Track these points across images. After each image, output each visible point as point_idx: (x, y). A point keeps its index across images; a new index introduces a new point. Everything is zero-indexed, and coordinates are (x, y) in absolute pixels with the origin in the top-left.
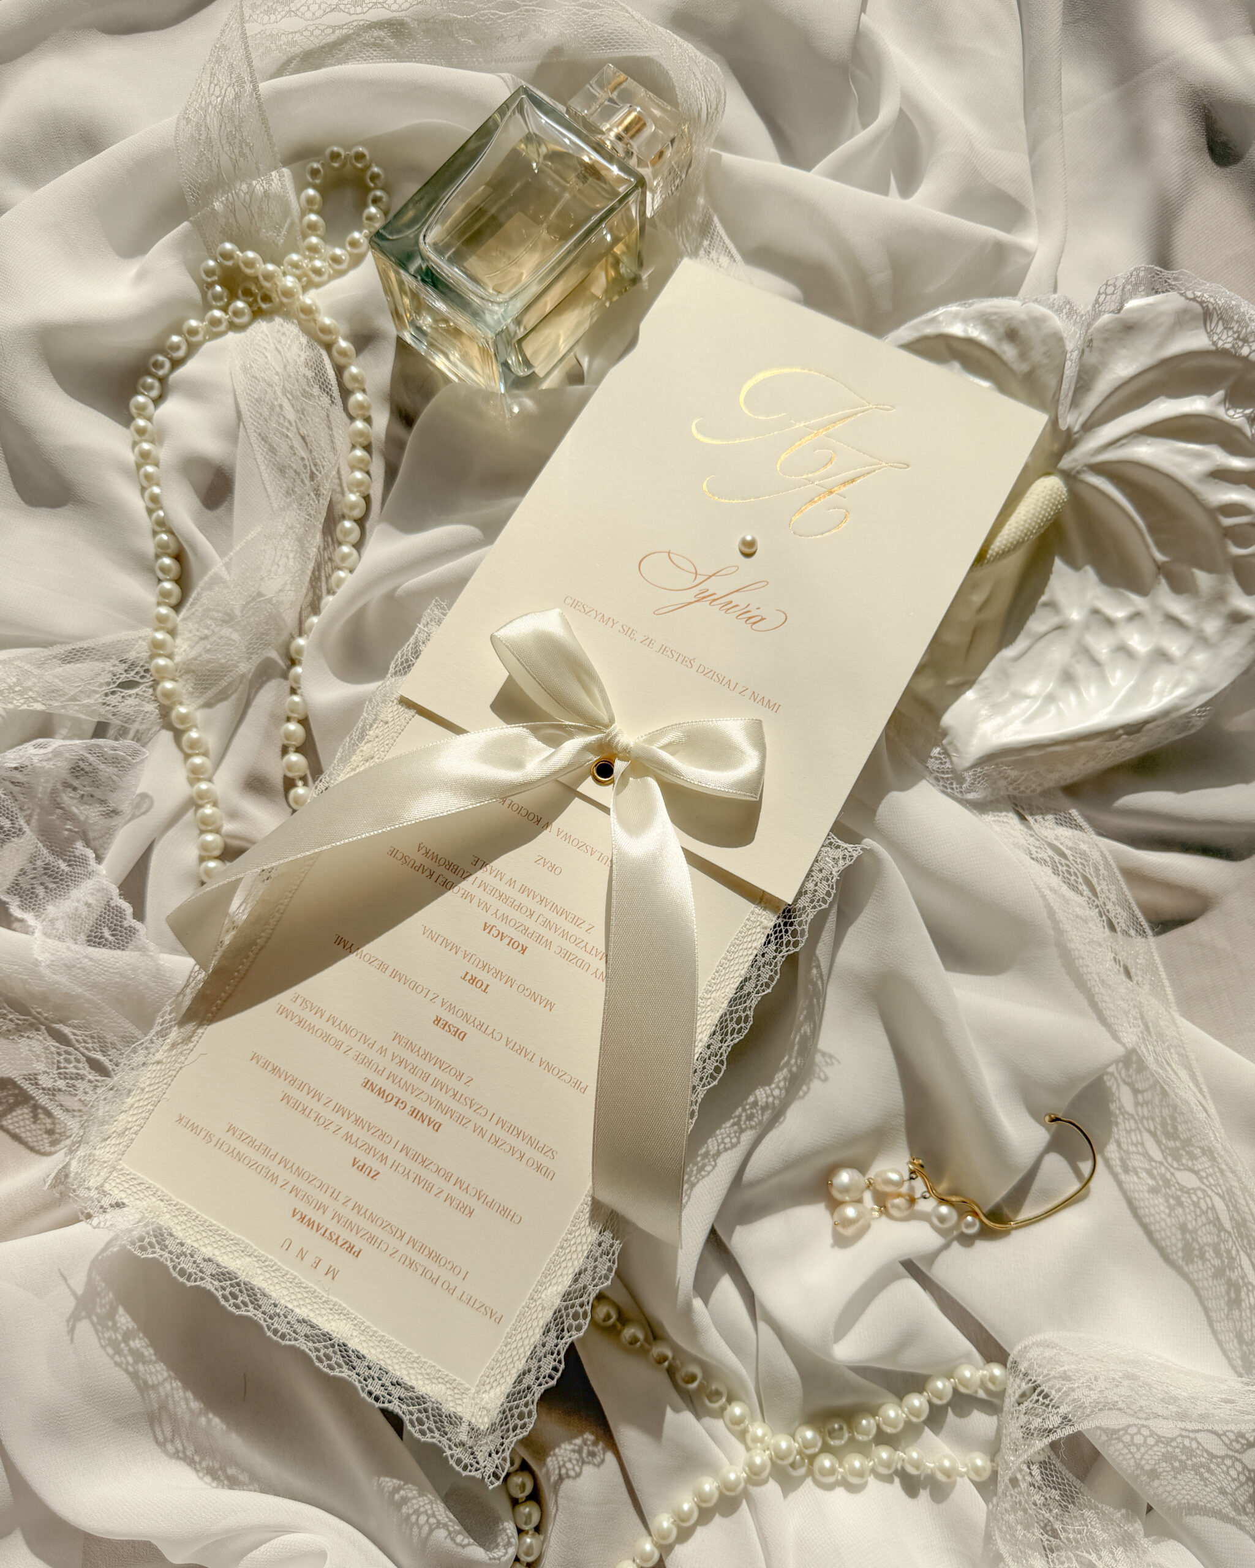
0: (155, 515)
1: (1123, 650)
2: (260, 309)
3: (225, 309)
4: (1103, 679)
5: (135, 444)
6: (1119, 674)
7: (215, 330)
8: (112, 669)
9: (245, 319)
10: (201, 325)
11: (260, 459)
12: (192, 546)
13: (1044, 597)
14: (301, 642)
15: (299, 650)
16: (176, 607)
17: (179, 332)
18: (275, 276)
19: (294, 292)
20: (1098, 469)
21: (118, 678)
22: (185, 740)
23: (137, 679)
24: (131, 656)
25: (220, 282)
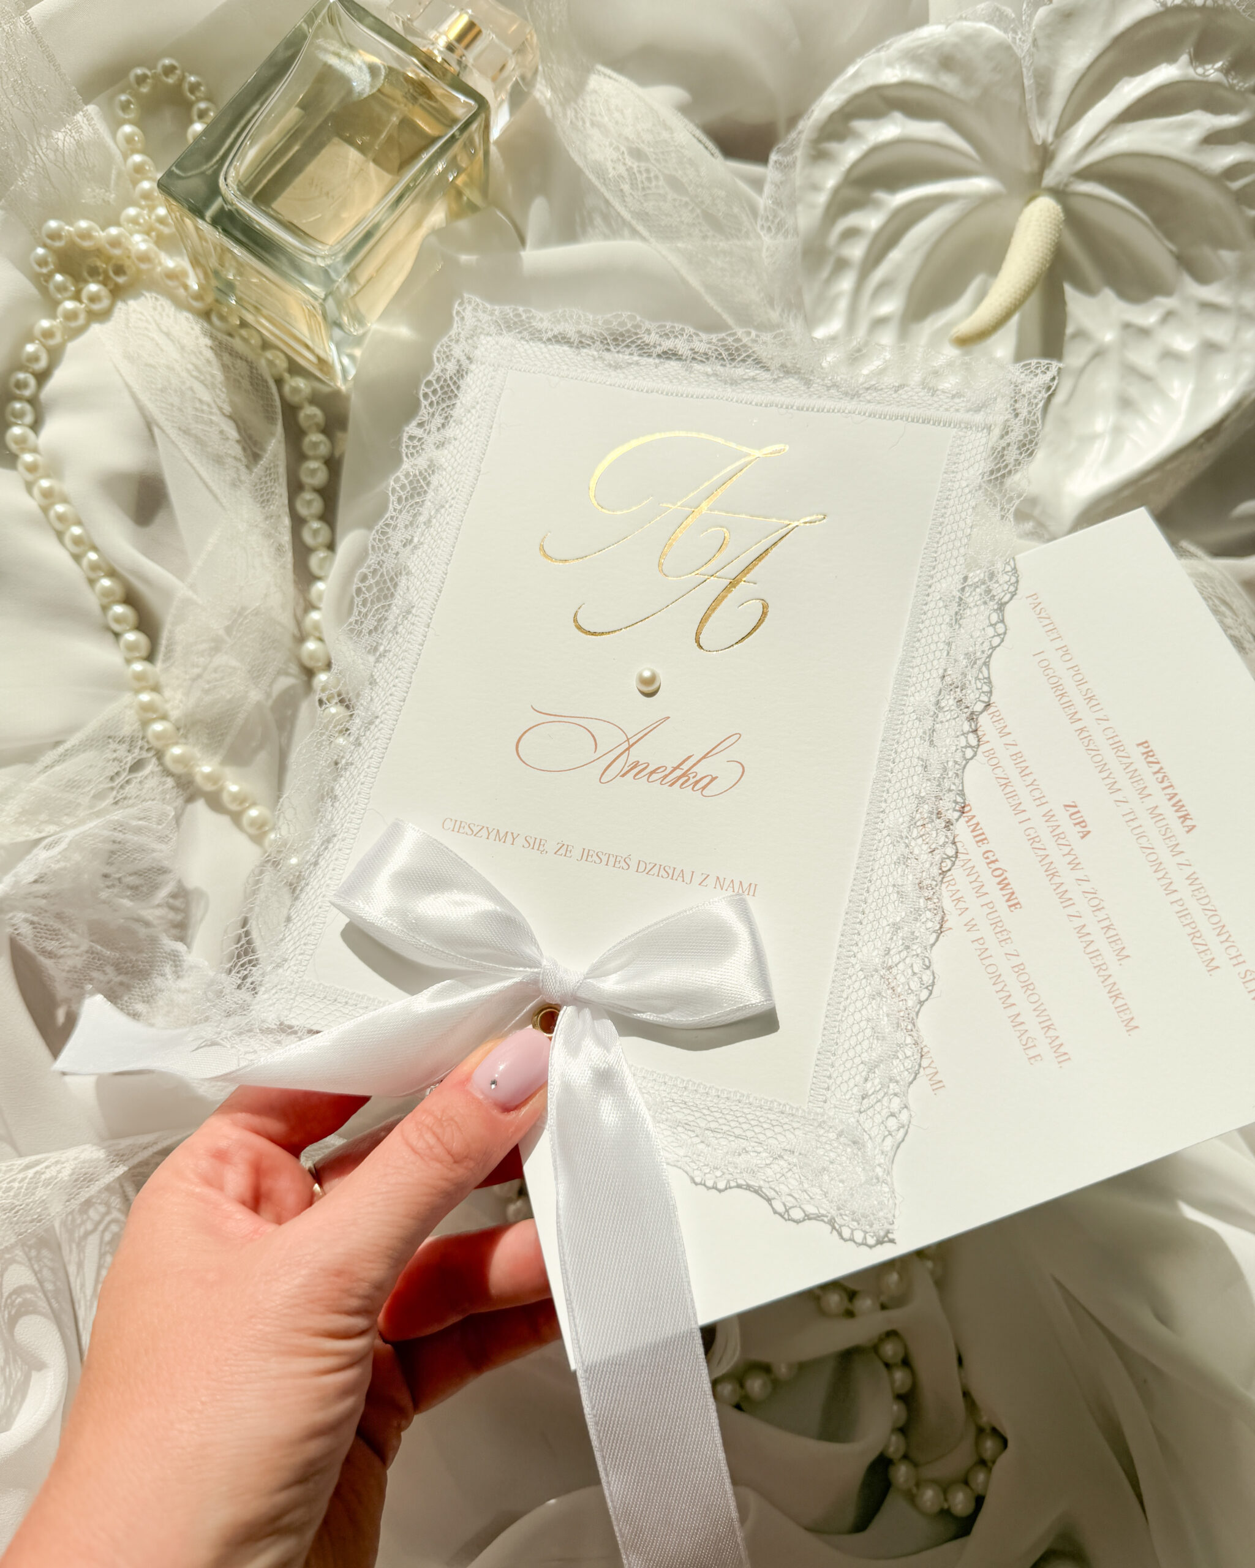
0: (85, 562)
1: (1169, 355)
2: (117, 285)
3: (77, 297)
4: (1161, 394)
5: (29, 486)
6: (1176, 384)
7: (73, 324)
8: (115, 755)
9: (105, 303)
10: (54, 323)
11: (191, 458)
12: (146, 581)
13: (1070, 330)
14: (311, 645)
15: (312, 655)
16: (150, 658)
17: (31, 339)
18: (123, 240)
19: (153, 255)
20: (1085, 174)
21: (126, 764)
22: (225, 798)
23: (145, 755)
24: (127, 730)
25: (62, 269)
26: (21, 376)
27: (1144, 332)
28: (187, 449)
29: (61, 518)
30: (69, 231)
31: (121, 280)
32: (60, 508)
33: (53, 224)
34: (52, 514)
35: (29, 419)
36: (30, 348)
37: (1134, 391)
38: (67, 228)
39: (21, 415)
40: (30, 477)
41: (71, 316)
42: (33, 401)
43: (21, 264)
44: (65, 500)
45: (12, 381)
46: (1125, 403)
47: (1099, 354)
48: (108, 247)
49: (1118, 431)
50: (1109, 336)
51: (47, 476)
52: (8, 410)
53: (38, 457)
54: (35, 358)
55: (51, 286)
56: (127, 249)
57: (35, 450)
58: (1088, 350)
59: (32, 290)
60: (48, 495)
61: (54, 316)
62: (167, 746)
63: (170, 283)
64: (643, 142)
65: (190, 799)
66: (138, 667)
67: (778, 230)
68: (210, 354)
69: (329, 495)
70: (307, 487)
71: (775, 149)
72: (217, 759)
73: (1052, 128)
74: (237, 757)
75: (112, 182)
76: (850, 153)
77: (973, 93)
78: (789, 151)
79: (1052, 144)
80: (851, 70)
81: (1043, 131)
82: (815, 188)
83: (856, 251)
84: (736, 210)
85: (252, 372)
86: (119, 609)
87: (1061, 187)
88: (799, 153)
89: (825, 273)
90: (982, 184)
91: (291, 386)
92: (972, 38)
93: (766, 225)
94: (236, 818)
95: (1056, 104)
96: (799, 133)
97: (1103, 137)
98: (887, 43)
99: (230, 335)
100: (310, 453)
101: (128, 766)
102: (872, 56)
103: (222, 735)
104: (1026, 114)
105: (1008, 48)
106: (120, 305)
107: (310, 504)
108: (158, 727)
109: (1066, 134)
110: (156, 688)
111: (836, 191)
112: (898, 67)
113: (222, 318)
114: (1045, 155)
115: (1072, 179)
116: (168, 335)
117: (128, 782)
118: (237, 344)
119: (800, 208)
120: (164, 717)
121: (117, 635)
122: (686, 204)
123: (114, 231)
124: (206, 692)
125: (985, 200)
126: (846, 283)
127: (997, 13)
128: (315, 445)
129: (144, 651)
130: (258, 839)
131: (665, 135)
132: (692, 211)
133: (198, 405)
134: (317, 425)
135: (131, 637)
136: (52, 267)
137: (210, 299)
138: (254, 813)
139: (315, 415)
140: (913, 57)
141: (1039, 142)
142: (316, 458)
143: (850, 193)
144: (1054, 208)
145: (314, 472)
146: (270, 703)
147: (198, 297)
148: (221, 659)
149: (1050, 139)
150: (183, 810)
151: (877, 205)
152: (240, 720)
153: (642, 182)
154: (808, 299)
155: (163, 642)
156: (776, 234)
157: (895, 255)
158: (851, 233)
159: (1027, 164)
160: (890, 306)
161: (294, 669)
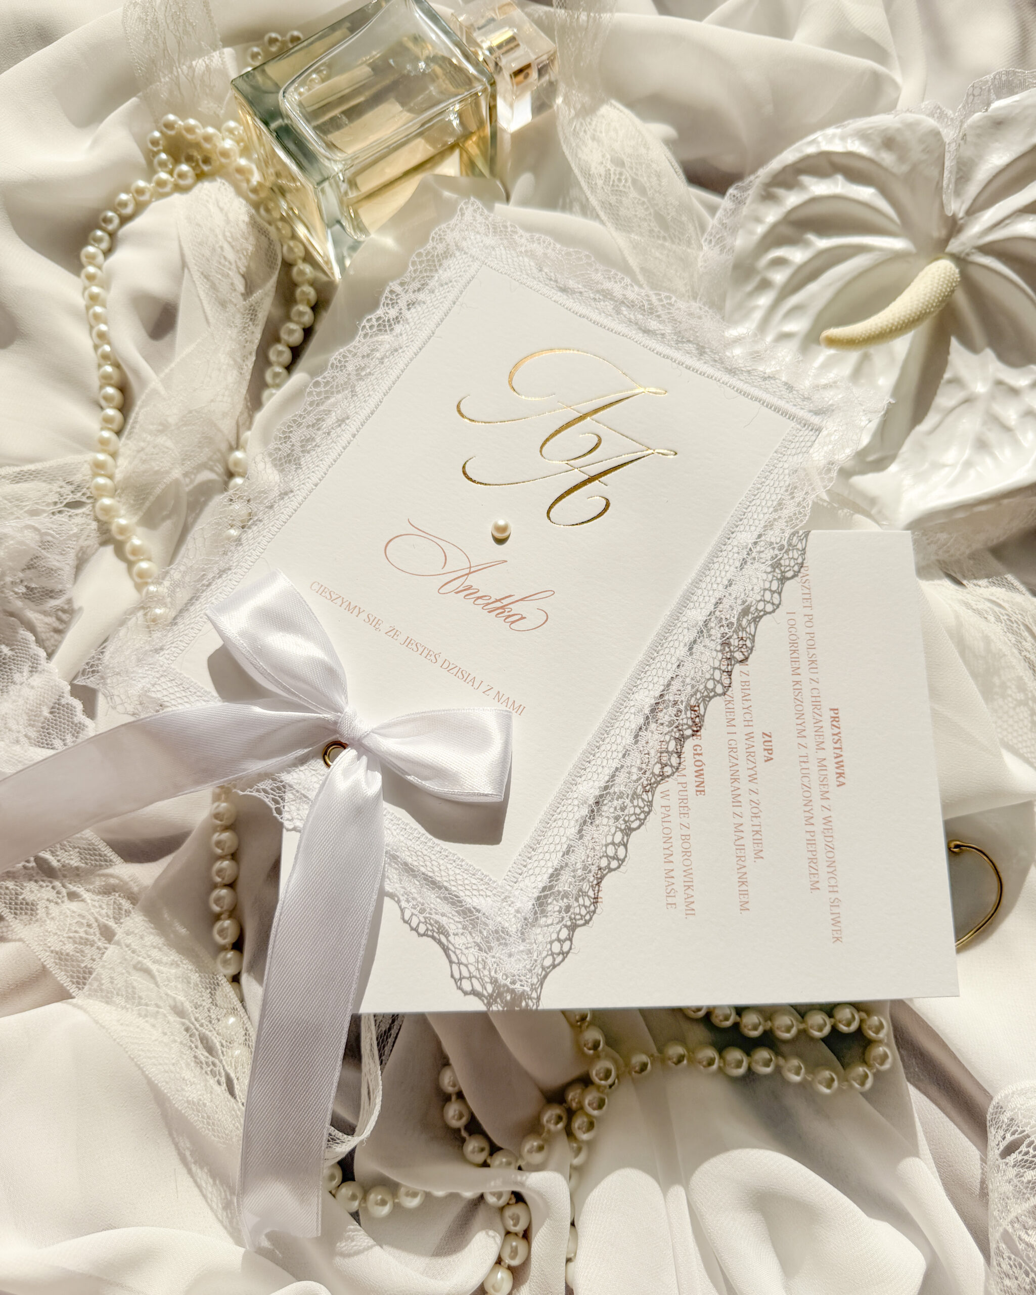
0: (100, 351)
2: (202, 171)
3: (171, 172)
4: (1016, 442)
5: (85, 289)
6: (1030, 436)
7: (161, 190)
8: (59, 490)
9: (189, 181)
10: (148, 186)
11: (202, 295)
12: (136, 372)
13: (947, 376)
14: (239, 455)
15: (237, 463)
16: (119, 433)
17: (127, 191)
18: (214, 138)
19: (232, 154)
20: (987, 249)
21: (65, 499)
22: (128, 548)
23: (84, 499)
24: (78, 478)
25: (165, 151)
26: (110, 214)
27: (1014, 392)
28: (202, 288)
29: (97, 317)
30: (180, 125)
31: (206, 168)
32: (98, 309)
33: (171, 117)
34: (91, 312)
35: (105, 245)
36: (124, 197)
37: (993, 436)
38: (180, 123)
39: (99, 240)
40: (87, 282)
41: (161, 184)
42: (112, 235)
43: (139, 140)
44: (104, 305)
45: (102, 216)
46: (982, 445)
47: (968, 401)
48: (202, 141)
49: (968, 464)
50: (980, 388)
51: (102, 287)
52: (91, 235)
53: (99, 272)
54: (124, 204)
55: (156, 161)
56: (215, 145)
57: (100, 267)
58: (960, 395)
59: (142, 160)
60: (94, 299)
61: (149, 180)
62: (102, 496)
63: (238, 177)
64: (624, 153)
65: (104, 543)
66: (106, 434)
67: (717, 243)
68: (243, 226)
69: (296, 352)
70: (283, 341)
71: (734, 186)
72: (135, 519)
73: (965, 207)
74: (150, 520)
75: (225, 102)
76: (792, 199)
77: (904, 168)
78: (744, 189)
79: (962, 218)
80: (811, 137)
81: (956, 207)
82: (758, 220)
83: (779, 277)
84: (684, 218)
85: (269, 247)
86: (110, 390)
87: (962, 256)
88: (752, 193)
89: (749, 287)
90: (898, 244)
91: (299, 268)
92: (911, 126)
93: (709, 238)
94: (130, 564)
95: (972, 189)
96: (757, 177)
97: (1007, 221)
98: (846, 123)
99: (270, 224)
100: (296, 319)
101: (65, 502)
102: (830, 131)
103: (144, 499)
104: (942, 187)
105: (937, 134)
106: (199, 185)
107: (280, 353)
108: (101, 481)
109: (977, 215)
110: (114, 455)
111: (775, 226)
112: (849, 141)
113: (268, 210)
114: (954, 227)
115: (973, 251)
116: (221, 209)
117: (60, 512)
118: (272, 229)
119: (741, 232)
120: (111, 477)
121: (102, 408)
122: (643, 203)
123: (210, 130)
124: (144, 462)
125: (897, 256)
126: (764, 300)
127: (939, 111)
128: (301, 314)
129: (115, 426)
130: (139, 587)
131: (643, 151)
132: (647, 209)
133: (223, 261)
134: (308, 301)
135: (111, 412)
136: (161, 148)
137: (263, 194)
138: (144, 565)
139: (309, 293)
140: (864, 136)
141: (950, 215)
142: (297, 323)
143: (787, 231)
144: (951, 268)
145: (292, 333)
146: (191, 487)
147: (255, 191)
148: (162, 440)
149: (961, 215)
150: (97, 550)
151: (807, 244)
152: (158, 491)
153: (614, 181)
154: (729, 304)
155: (131, 421)
156: (714, 246)
157: (813, 287)
158: (780, 262)
159: (938, 232)
160: (798, 326)
161: (220, 469)
